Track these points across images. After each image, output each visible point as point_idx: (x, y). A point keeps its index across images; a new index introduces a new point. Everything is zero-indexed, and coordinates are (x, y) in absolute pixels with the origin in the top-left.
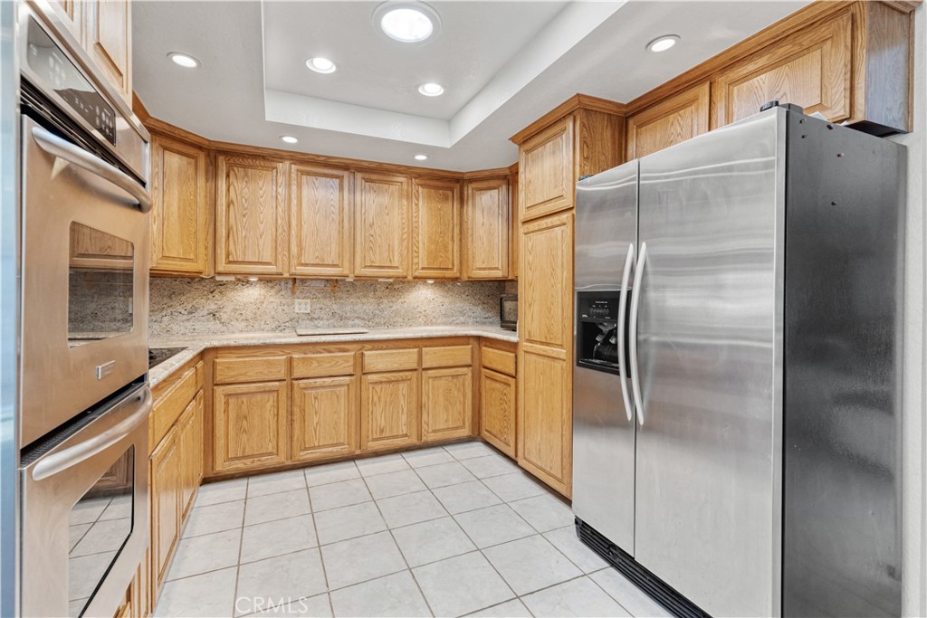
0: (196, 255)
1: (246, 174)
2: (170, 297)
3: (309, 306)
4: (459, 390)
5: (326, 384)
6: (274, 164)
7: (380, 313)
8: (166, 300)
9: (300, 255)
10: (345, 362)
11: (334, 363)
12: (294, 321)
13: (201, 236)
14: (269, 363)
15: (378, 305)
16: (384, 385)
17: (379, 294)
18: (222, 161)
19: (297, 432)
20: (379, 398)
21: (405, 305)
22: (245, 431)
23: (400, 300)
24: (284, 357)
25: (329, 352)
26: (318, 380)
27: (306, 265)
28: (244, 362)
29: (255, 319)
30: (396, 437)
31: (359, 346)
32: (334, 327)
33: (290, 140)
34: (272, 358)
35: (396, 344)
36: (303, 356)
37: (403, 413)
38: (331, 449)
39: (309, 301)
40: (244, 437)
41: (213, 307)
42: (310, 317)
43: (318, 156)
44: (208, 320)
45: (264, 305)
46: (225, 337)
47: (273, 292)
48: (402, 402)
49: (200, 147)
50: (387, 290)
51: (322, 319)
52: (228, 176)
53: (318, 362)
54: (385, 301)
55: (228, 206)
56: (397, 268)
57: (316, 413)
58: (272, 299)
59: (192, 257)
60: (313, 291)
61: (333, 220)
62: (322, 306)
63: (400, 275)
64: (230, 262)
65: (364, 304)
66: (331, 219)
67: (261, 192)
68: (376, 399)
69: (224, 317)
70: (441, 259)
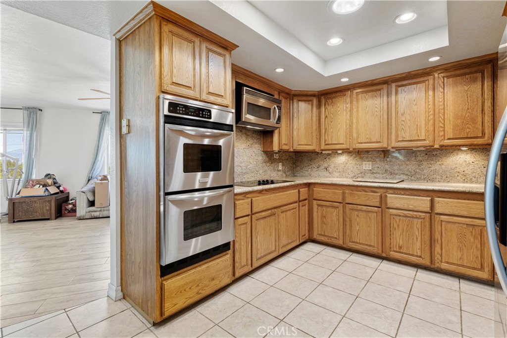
0: (312, 143)
1: (332, 102)
2: (311, 161)
3: (371, 166)
4: (475, 238)
5: (363, 209)
6: (345, 93)
7: (420, 171)
8: (310, 162)
9: (358, 138)
10: (374, 199)
11: (367, 198)
12: (363, 174)
13: (314, 134)
14: (334, 193)
15: (419, 166)
16: (401, 218)
17: (419, 158)
18: (323, 98)
19: (348, 231)
20: (398, 226)
21: (443, 167)
22: (324, 223)
23: (438, 163)
24: (341, 191)
25: (366, 192)
26: (358, 206)
27: (362, 143)
28: (324, 191)
29: (343, 172)
30: (413, 255)
31: (385, 191)
32: (387, 178)
33: (345, 80)
34: (336, 191)
35: (412, 192)
36: (351, 192)
37: (417, 240)
38: (366, 247)
39: (371, 163)
40: (324, 226)
41: (326, 165)
42: (372, 172)
43: (367, 81)
44: (324, 171)
45: (348, 165)
46: (327, 179)
47: (352, 158)
48: (417, 233)
49: (314, 96)
50: (426, 156)
51: (379, 173)
52: (325, 105)
53: (358, 196)
54: (425, 163)
55: (325, 119)
56: (425, 140)
57: (358, 224)
58: (351, 162)
59: (310, 143)
60: (373, 158)
61: (377, 115)
62: (378, 166)
63: (428, 145)
64: (326, 145)
65: (407, 165)
66: (375, 115)
67: (339, 109)
68: (395, 226)
69: (330, 170)
70: (468, 130)
